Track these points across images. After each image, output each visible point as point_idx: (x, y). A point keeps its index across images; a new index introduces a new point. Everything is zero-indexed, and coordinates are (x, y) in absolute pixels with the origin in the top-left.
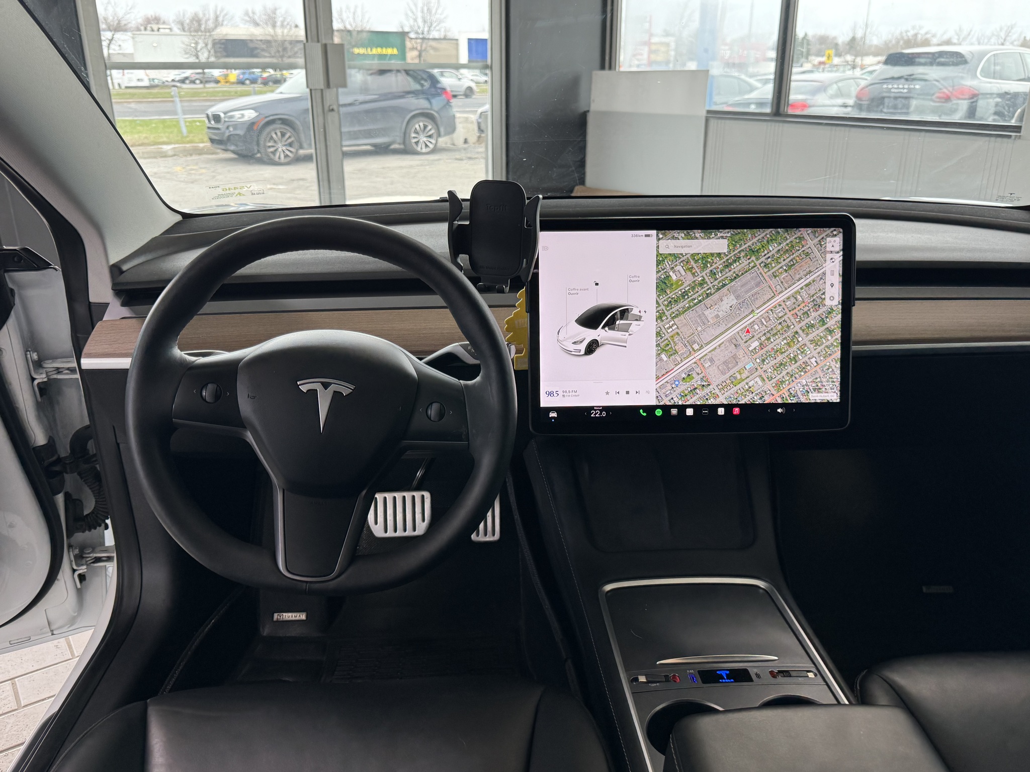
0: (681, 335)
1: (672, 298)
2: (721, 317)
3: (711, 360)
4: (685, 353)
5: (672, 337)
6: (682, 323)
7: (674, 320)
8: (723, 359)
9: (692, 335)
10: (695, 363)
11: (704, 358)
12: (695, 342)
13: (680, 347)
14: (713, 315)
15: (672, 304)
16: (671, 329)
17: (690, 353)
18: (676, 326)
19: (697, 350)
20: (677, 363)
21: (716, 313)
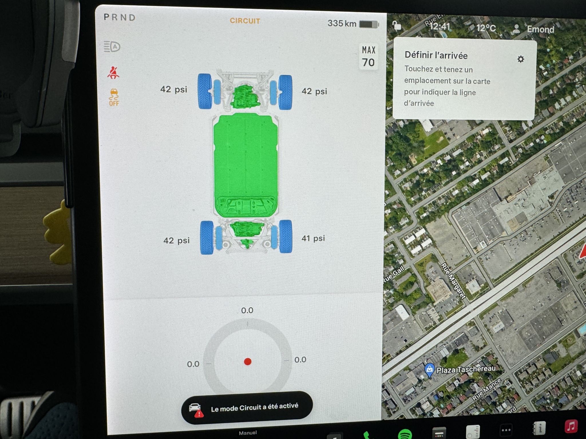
0: (441, 261)
1: (424, 175)
2: (529, 219)
3: (507, 317)
4: (448, 301)
5: (421, 264)
6: (444, 233)
7: (427, 226)
8: (531, 315)
9: (465, 260)
10: (471, 324)
11: (492, 313)
12: (471, 277)
13: (437, 288)
14: (513, 215)
15: (422, 190)
16: (419, 248)
17: (460, 302)
18: (429, 241)
19: (476, 294)
20: (431, 324)
21: (519, 210)
